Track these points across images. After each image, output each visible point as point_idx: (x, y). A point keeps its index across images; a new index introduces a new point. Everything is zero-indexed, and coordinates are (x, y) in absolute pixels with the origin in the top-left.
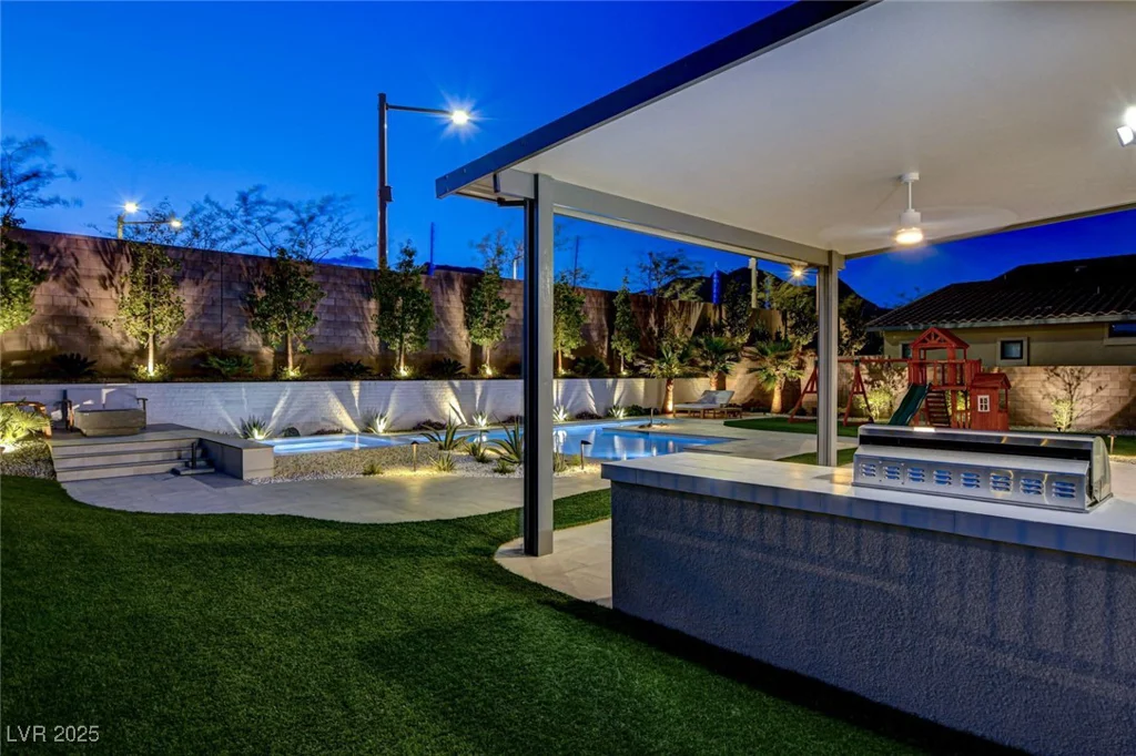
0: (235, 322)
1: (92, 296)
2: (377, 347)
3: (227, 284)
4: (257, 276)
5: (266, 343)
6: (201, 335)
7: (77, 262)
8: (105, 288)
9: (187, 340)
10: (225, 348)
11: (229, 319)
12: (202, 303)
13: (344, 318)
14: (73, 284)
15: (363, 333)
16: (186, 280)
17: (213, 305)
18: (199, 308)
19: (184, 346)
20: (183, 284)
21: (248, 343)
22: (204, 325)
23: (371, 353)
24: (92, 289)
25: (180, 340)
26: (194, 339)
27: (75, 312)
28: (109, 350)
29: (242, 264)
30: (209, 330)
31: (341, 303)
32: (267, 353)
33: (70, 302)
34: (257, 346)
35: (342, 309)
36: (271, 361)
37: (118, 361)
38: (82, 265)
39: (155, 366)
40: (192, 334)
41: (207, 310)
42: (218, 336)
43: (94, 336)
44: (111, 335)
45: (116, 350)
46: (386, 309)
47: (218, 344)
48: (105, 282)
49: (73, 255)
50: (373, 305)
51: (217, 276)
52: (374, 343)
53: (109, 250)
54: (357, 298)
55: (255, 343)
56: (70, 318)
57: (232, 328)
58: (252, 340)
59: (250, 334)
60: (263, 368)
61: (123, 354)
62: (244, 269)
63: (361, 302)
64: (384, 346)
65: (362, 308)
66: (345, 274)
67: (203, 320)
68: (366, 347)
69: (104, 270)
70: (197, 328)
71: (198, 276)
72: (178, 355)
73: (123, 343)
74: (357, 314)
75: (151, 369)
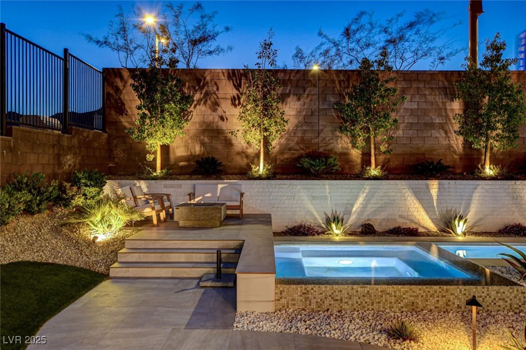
0: (329, 128)
1: (227, 113)
2: (460, 146)
3: (323, 97)
4: (348, 87)
5: (354, 146)
6: (302, 140)
7: (218, 89)
8: (235, 106)
9: (292, 144)
10: (321, 150)
11: (325, 126)
12: (304, 113)
13: (427, 120)
14: (215, 105)
15: (446, 133)
16: (291, 96)
17: (312, 114)
18: (301, 119)
19: (290, 150)
20: (289, 99)
21: (340, 146)
22: (305, 131)
23: (455, 152)
24: (226, 107)
25: (288, 144)
26: (297, 143)
27: (217, 126)
28: (238, 153)
29: (335, 78)
30: (309, 135)
31: (424, 106)
32: (356, 154)
33: (214, 119)
34: (347, 149)
35: (425, 112)
36: (359, 161)
37: (244, 162)
38: (220, 92)
39: (264, 166)
40: (296, 139)
41: (307, 119)
42: (316, 140)
43: (229, 143)
44: (239, 142)
45: (243, 153)
46: (470, 107)
47: (315, 147)
48: (235, 101)
49: (216, 83)
50: (456, 106)
51: (315, 91)
52: (458, 143)
53: (237, 76)
54: (439, 99)
55: (345, 145)
56: (213, 131)
57: (327, 133)
58: (343, 143)
59: (341, 137)
60: (352, 167)
61: (247, 157)
62: (337, 82)
63: (444, 103)
64: (467, 145)
65: (446, 109)
66: (429, 78)
67: (304, 128)
68: (450, 147)
69: (235, 92)
70: (299, 135)
71: (301, 92)
72: (286, 156)
73: (247, 148)
74: (440, 115)
75: (261, 168)
